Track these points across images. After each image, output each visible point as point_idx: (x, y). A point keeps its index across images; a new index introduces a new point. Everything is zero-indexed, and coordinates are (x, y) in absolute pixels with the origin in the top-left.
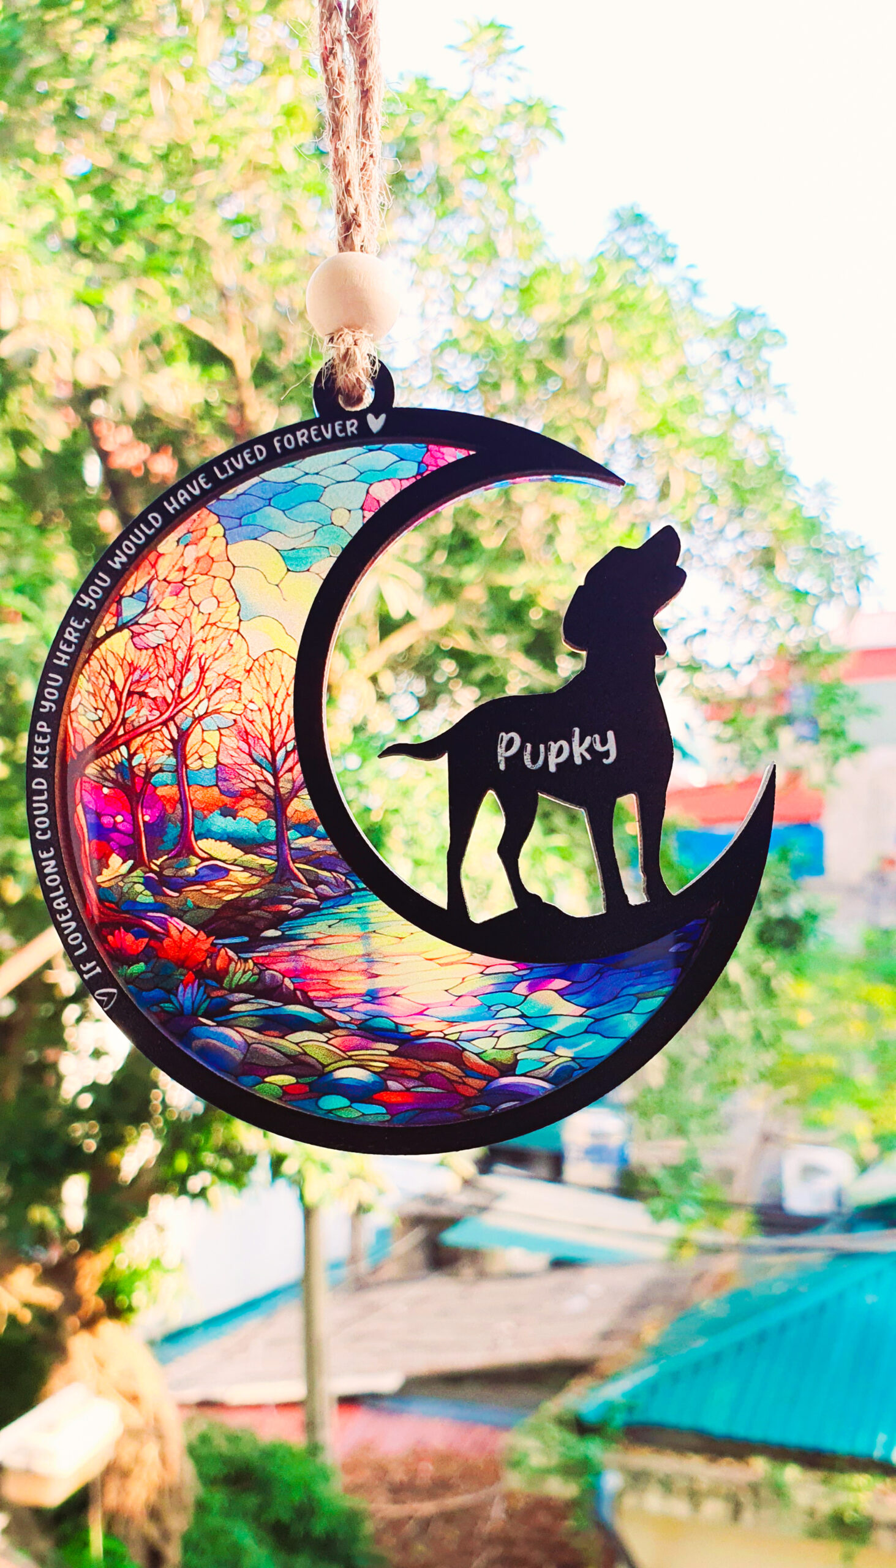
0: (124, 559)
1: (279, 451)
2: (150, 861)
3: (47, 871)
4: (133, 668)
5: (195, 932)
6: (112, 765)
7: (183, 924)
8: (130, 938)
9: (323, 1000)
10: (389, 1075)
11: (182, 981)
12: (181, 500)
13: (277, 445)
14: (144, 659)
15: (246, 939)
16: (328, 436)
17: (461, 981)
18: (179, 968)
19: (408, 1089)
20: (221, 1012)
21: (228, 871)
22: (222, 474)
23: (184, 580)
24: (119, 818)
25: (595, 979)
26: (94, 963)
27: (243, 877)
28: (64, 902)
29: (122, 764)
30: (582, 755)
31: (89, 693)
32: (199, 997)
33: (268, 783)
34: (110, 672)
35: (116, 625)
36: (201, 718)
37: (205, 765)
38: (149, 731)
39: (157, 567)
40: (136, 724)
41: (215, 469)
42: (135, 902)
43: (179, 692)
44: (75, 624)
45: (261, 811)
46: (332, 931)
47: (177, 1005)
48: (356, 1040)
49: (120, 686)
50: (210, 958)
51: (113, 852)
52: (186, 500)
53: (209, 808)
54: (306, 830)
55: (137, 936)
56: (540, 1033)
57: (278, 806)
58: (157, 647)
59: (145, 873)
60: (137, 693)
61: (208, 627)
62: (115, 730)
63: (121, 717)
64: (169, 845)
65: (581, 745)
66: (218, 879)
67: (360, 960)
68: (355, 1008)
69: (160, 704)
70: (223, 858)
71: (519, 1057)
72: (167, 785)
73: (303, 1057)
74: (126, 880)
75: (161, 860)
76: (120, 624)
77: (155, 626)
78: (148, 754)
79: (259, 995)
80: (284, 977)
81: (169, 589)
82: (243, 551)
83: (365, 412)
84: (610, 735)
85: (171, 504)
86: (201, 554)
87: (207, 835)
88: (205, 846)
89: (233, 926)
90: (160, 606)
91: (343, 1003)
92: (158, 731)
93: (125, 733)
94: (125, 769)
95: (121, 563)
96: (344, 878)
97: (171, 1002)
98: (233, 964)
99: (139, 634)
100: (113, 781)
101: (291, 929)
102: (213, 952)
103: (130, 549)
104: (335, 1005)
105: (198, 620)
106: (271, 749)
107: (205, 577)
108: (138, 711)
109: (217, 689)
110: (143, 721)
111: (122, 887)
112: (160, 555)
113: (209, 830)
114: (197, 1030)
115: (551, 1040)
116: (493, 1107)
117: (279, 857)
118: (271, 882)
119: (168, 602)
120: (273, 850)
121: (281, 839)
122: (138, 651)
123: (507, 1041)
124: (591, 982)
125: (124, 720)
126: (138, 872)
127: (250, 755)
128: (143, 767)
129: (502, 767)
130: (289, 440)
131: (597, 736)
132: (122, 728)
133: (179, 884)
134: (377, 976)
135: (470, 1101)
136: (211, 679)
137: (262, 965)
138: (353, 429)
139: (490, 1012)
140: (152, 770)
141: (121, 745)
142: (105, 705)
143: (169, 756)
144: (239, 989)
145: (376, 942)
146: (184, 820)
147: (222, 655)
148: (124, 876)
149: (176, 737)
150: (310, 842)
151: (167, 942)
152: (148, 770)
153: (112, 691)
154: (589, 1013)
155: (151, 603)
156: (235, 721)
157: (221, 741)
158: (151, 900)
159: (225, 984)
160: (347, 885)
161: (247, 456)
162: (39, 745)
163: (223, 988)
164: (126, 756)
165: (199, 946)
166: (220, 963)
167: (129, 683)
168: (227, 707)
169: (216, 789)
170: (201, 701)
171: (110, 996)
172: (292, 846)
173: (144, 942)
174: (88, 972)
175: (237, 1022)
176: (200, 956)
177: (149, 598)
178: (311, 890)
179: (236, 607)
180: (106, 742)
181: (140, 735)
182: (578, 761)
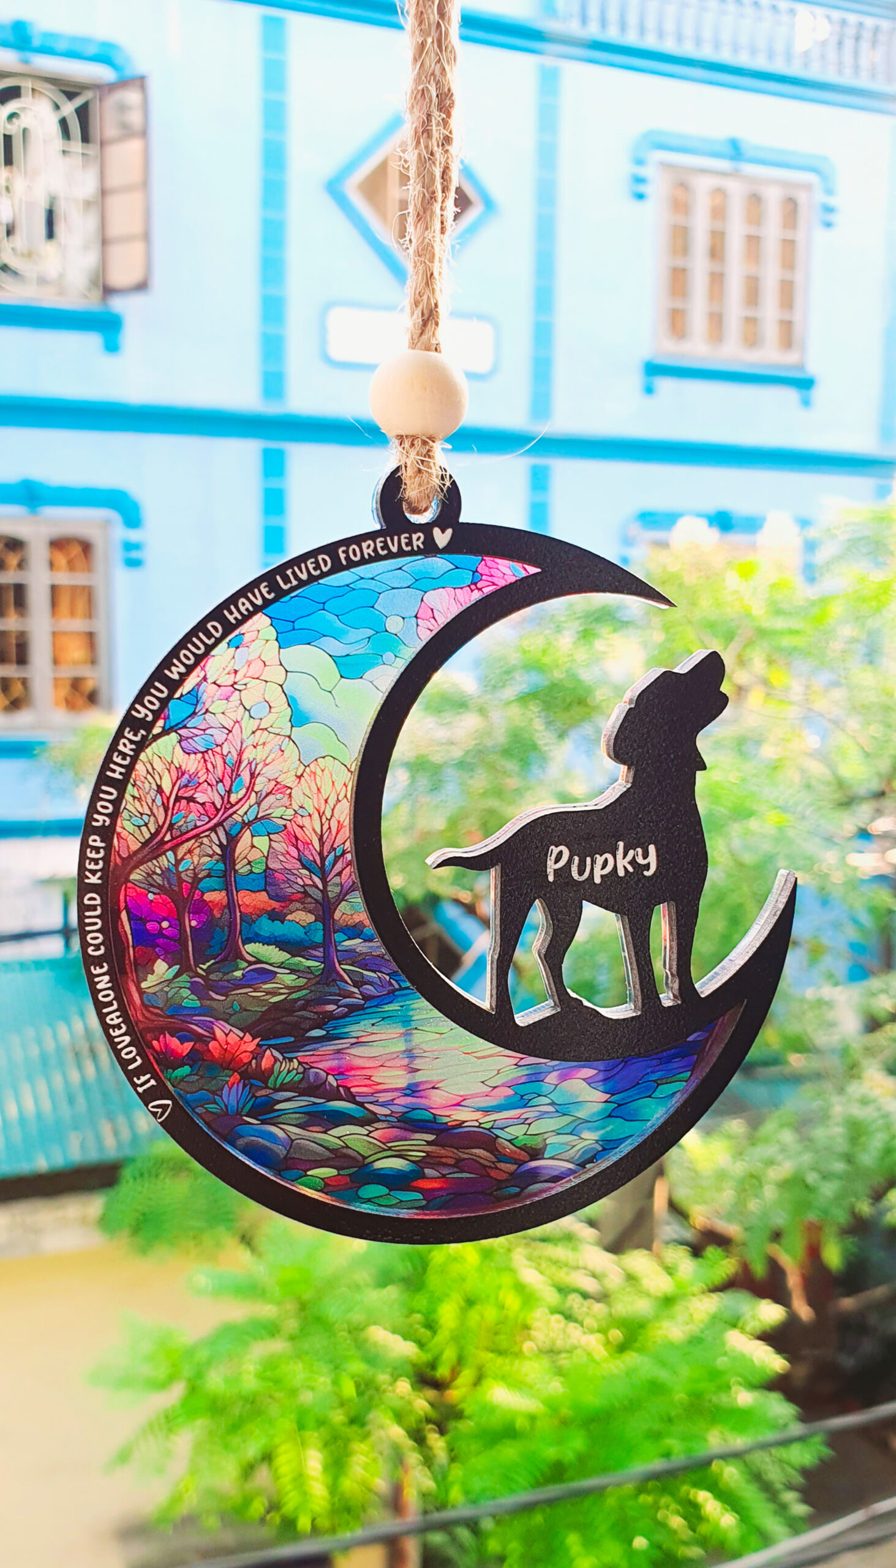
0: (183, 670)
1: (344, 562)
2: (197, 966)
3: (99, 987)
4: (180, 770)
5: (241, 1035)
6: (158, 871)
7: (229, 1027)
8: (174, 1042)
9: (366, 1095)
10: (426, 1163)
11: (227, 1082)
12: (243, 609)
13: (342, 556)
14: (192, 764)
15: (292, 1039)
16: (394, 548)
17: (493, 1073)
18: (224, 1069)
19: (444, 1176)
20: (265, 1110)
21: (275, 973)
22: (285, 584)
23: (235, 683)
24: (165, 924)
25: (620, 1067)
26: (148, 1076)
27: (289, 979)
28: (118, 1017)
29: (168, 869)
30: (624, 867)
31: (134, 797)
32: (244, 1097)
33: (317, 887)
34: (157, 777)
35: (163, 728)
36: (250, 824)
37: (254, 870)
38: (197, 836)
39: (207, 669)
40: (184, 829)
41: (278, 578)
42: (180, 1007)
43: (229, 797)
44: (130, 736)
45: (309, 915)
46: (375, 1029)
47: (221, 1105)
48: (396, 1132)
49: (167, 792)
50: (256, 1058)
51: (158, 957)
52: (247, 610)
53: (261, 912)
54: (354, 931)
55: (182, 1040)
56: (568, 1119)
57: (325, 909)
58: (206, 752)
59: (191, 978)
60: (185, 798)
61: (259, 732)
62: (161, 835)
63: (168, 822)
64: (216, 950)
65: (624, 858)
66: (265, 983)
67: (401, 1056)
68: (395, 1102)
69: (208, 809)
70: (272, 961)
71: (547, 1142)
72: (214, 890)
73: (345, 1151)
74: (173, 985)
75: (208, 964)
76: (167, 727)
77: (204, 730)
78: (196, 859)
79: (303, 1093)
80: (328, 1074)
81: (219, 692)
82: (297, 655)
83: (430, 525)
84: (652, 849)
85: (231, 613)
86: (252, 657)
87: (254, 939)
88: (253, 949)
89: (278, 1027)
90: (210, 710)
92: (206, 836)
93: (173, 838)
94: (172, 874)
95: (179, 673)
96: (388, 978)
97: (215, 1103)
98: (278, 1064)
99: (187, 738)
100: (159, 887)
101: (335, 1028)
102: (258, 1055)
103: (188, 658)
104: (376, 1099)
105: (249, 725)
106: (321, 854)
107: (257, 681)
108: (186, 817)
109: (267, 795)
110: (191, 826)
111: (167, 993)
112: (211, 662)
113: (257, 934)
114: (241, 1129)
115: (578, 1125)
116: (523, 1189)
117: (326, 960)
118: (318, 983)
119: (218, 706)
120: (319, 953)
121: (327, 942)
122: (187, 756)
123: (536, 1128)
124: (616, 1070)
125: (171, 826)
126: (184, 977)
127: (300, 860)
128: (189, 873)
129: (551, 878)
130: (354, 551)
131: (639, 850)
132: (169, 834)
133: (227, 988)
134: (418, 1070)
135: (501, 1184)
136: (260, 784)
137: (307, 1063)
138: (420, 543)
139: (523, 1101)
140: (200, 876)
141: (168, 850)
142: (151, 810)
143: (218, 861)
144: (283, 1088)
145: (418, 1038)
146: (232, 925)
147: (273, 760)
148: (170, 981)
149: (225, 842)
150: (356, 944)
151: (212, 1045)
152: (196, 875)
153: (159, 796)
154: (612, 1099)
155: (199, 707)
156: (285, 826)
157: (270, 846)
158: (198, 1004)
159: (271, 1083)
160: (391, 984)
161: (311, 567)
162: (92, 860)
163: (267, 1087)
164: (173, 862)
165: (244, 1047)
166: (265, 1063)
167: (176, 788)
168: (277, 813)
169: (264, 893)
170: (251, 807)
171: (164, 1107)
172: (339, 948)
173: (188, 1046)
174: (142, 1085)
175: (280, 1120)
176: (246, 1058)
177: (198, 701)
178: (356, 990)
179: (288, 712)
180: (152, 848)
181: (188, 840)
182: (621, 873)
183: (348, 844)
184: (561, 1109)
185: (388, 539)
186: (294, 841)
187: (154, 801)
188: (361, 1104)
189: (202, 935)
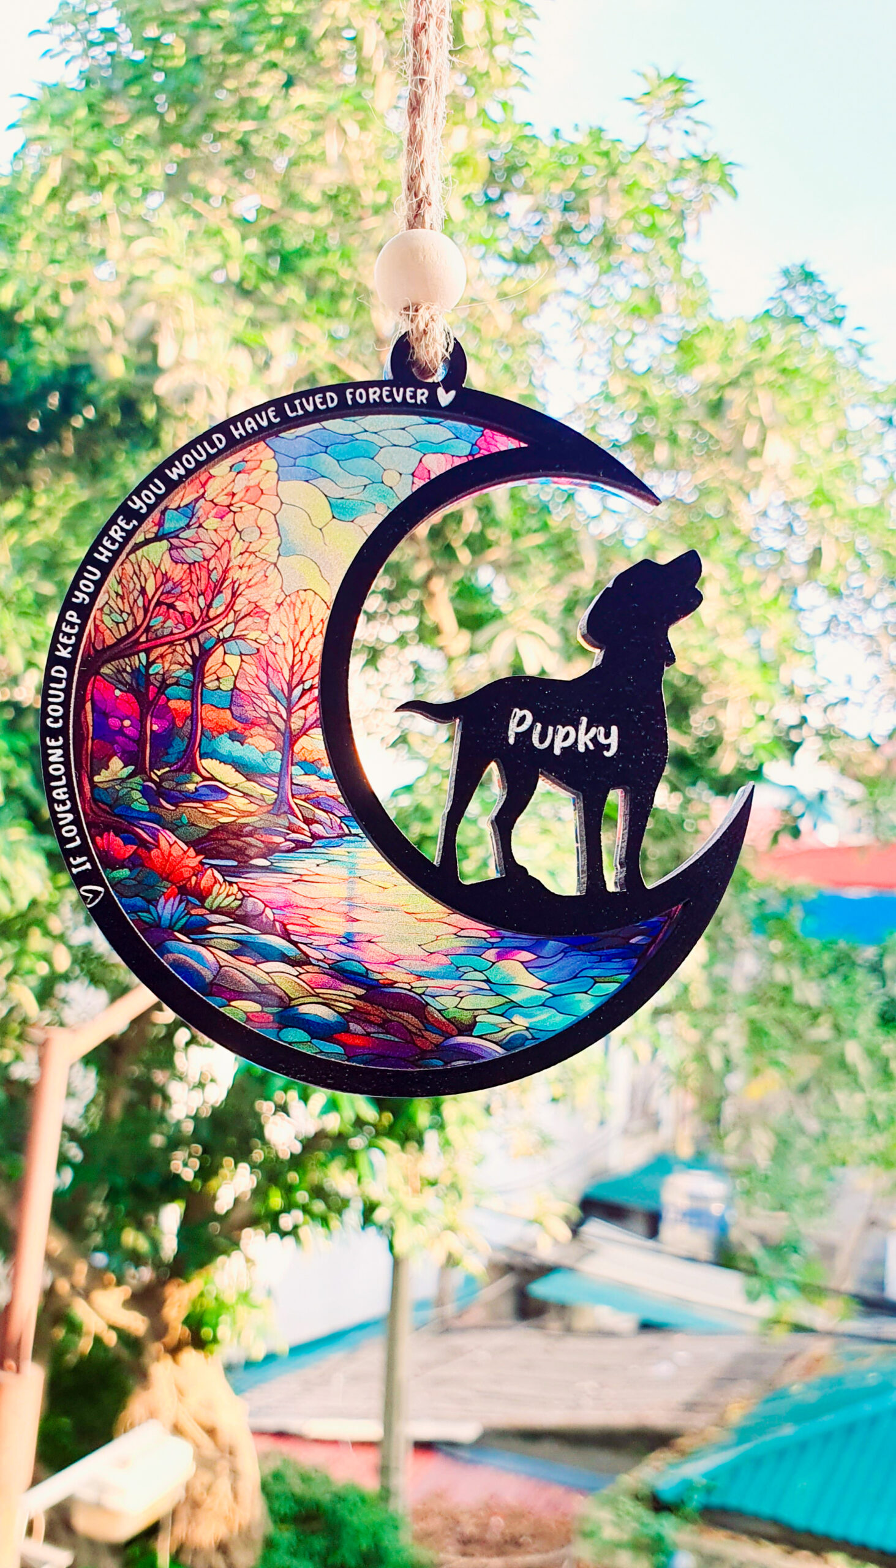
0: (182, 472)
1: (350, 402)
2: (151, 770)
3: (51, 759)
4: (166, 578)
5: (185, 848)
6: (128, 669)
7: (174, 838)
8: (118, 842)
9: (300, 934)
10: (353, 1017)
11: (164, 893)
12: (248, 428)
13: (349, 397)
14: (178, 573)
15: (235, 863)
16: (399, 399)
17: (434, 938)
18: (163, 879)
19: (368, 1034)
20: (197, 930)
21: (228, 793)
22: (292, 412)
23: (231, 505)
24: (127, 723)
25: (560, 956)
26: (85, 859)
27: (241, 803)
28: (64, 793)
29: (138, 670)
30: (586, 744)
31: (117, 594)
32: (179, 912)
33: (281, 716)
34: (143, 581)
35: (156, 534)
36: (225, 640)
37: (222, 687)
38: (171, 643)
39: (207, 487)
40: (159, 633)
41: (286, 406)
42: (129, 808)
43: (208, 611)
44: (123, 524)
45: (270, 742)
46: (317, 870)
47: (155, 915)
48: (326, 978)
49: (150, 594)
50: (196, 876)
51: (115, 754)
52: (252, 428)
53: (220, 729)
54: (310, 767)
55: (127, 841)
56: (502, 1000)
57: (286, 741)
58: (193, 564)
59: (144, 781)
60: (166, 604)
61: (247, 554)
62: (137, 635)
63: (145, 624)
64: (172, 759)
65: (586, 734)
66: (217, 801)
67: (342, 902)
68: (330, 948)
69: (187, 619)
70: (225, 781)
71: (478, 1019)
72: (180, 699)
73: (272, 988)
74: (125, 785)
75: (163, 771)
76: (160, 534)
77: (195, 543)
78: (167, 665)
79: (237, 920)
80: (266, 906)
81: (213, 512)
82: (294, 490)
83: (437, 385)
84: (614, 730)
85: (237, 429)
86: (252, 483)
87: (212, 755)
88: (209, 765)
89: (223, 849)
90: (203, 525)
91: (318, 941)
92: (180, 645)
93: (147, 641)
94: (141, 675)
95: (178, 474)
96: (339, 821)
97: (149, 911)
98: (217, 886)
99: (177, 548)
100: (127, 684)
101: (279, 861)
102: (200, 870)
103: (189, 462)
104: (310, 941)
105: (238, 546)
106: (289, 684)
107: (253, 507)
108: (164, 622)
109: (246, 616)
110: (167, 632)
111: (118, 791)
112: (211, 477)
113: (214, 751)
114: (171, 944)
115: (510, 1008)
116: (446, 1063)
117: (280, 790)
118: (269, 812)
119: (211, 523)
120: (274, 782)
121: (282, 773)
122: (174, 565)
123: (468, 1002)
124: (555, 959)
125: (148, 629)
126: (138, 779)
127: (268, 687)
128: (159, 677)
129: (511, 741)
130: (361, 394)
131: (602, 729)
132: (145, 635)
133: (178, 798)
134: (356, 920)
135: (424, 1054)
136: (241, 604)
137: (246, 891)
138: (424, 398)
139: (458, 973)
140: (168, 682)
141: (141, 651)
142: (131, 608)
143: (187, 671)
144: (218, 911)
145: (361, 888)
146: (192, 736)
147: (256, 584)
148: (123, 780)
149: (197, 654)
150: (312, 781)
151: (155, 852)
152: (164, 680)
153: (141, 598)
154: (548, 988)
155: (194, 520)
156: (258, 650)
157: (241, 667)
158: (146, 808)
159: (207, 904)
160: (341, 828)
161: (318, 401)
162: (65, 634)
163: (203, 907)
164: (144, 663)
165: (187, 862)
166: (205, 882)
167: (159, 593)
168: (252, 635)
169: (228, 712)
170: (227, 624)
171: (96, 894)
172: (294, 781)
173: (131, 848)
174: (77, 866)
175: (212, 942)
176: (186, 872)
177: (193, 515)
178: (305, 827)
179: (278, 541)
180: (126, 646)
181: (162, 645)
182: (581, 749)
183: (317, 680)
184: (492, 987)
185: (394, 390)
186: (265, 666)
187: (135, 601)
188: (295, 944)
189: (162, 741)
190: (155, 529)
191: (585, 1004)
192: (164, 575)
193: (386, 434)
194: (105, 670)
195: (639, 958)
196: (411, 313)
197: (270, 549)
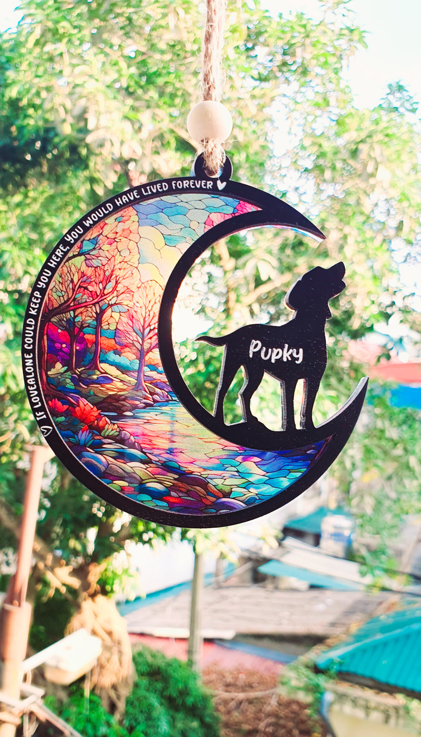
0: (91, 222)
1: (174, 188)
2: (76, 369)
3: (27, 364)
4: (83, 274)
5: (92, 407)
6: (65, 319)
7: (87, 402)
8: (59, 404)
9: (148, 449)
10: (173, 489)
11: (82, 429)
12: (124, 200)
13: (174, 185)
14: (89, 272)
15: (116, 414)
16: (198, 186)
17: (212, 450)
18: (81, 422)
19: (180, 497)
20: (98, 447)
21: (112, 380)
22: (145, 192)
23: (116, 238)
24: (64, 346)
25: (273, 459)
26: (43, 413)
27: (119, 385)
28: (33, 381)
29: (70, 319)
30: (287, 357)
31: (60, 282)
32: (89, 438)
33: (139, 342)
34: (72, 276)
35: (79, 252)
36: (112, 305)
37: (110, 328)
38: (86, 306)
39: (104, 229)
40: (80, 302)
41: (143, 190)
42: (65, 387)
43: (104, 291)
44: (62, 248)
45: (134, 355)
46: (156, 417)
47: (77, 440)
48: (159, 470)
49: (75, 282)
50: (97, 420)
51: (58, 361)
52: (126, 201)
53: (110, 349)
54: (153, 367)
55: (64, 403)
56: (244, 481)
57: (142, 354)
58: (97, 267)
59: (72, 374)
60: (83, 287)
61: (123, 263)
62: (69, 303)
63: (73, 297)
64: (86, 363)
65: (287, 352)
66: (107, 384)
67: (168, 433)
68: (161, 455)
69: (93, 294)
70: (112, 374)
71: (233, 490)
72: (90, 334)
73: (134, 475)
74: (63, 376)
75: (81, 369)
76: (81, 252)
77: (98, 257)
78: (84, 317)
79: (117, 442)
80: (131, 435)
81: (107, 241)
82: (146, 231)
83: (217, 179)
84: (301, 350)
85: (118, 201)
86: (126, 228)
87: (105, 361)
88: (104, 366)
89: (110, 407)
90: (102, 248)
91: (156, 452)
92: (90, 307)
93: (74, 305)
94: (71, 322)
95: (90, 224)
96: (167, 394)
97: (74, 438)
98: (107, 425)
99: (89, 259)
100: (64, 327)
101: (137, 413)
102: (99, 417)
103: (95, 218)
104: (152, 452)
105: (118, 259)
106: (143, 327)
107: (126, 239)
108: (82, 296)
109: (122, 293)
110: (84, 301)
111: (59, 379)
112: (106, 224)
113: (107, 359)
114: (85, 453)
115: (248, 485)
116: (217, 511)
117: (138, 379)
118: (133, 389)
119: (106, 247)
120: (136, 375)
121: (139, 371)
122: (87, 268)
123: (228, 482)
124: (271, 461)
125: (75, 299)
126: (69, 373)
127: (133, 327)
128: (79, 323)
129: (251, 356)
130: (179, 184)
131: (295, 350)
132: (73, 303)
133: (89, 382)
134: (174, 442)
135: (207, 507)
136: (120, 287)
137: (122, 427)
138: (210, 186)
139: (223, 467)
140: (84, 326)
141: (71, 310)
142: (66, 289)
143: (94, 320)
144: (108, 437)
145: (177, 426)
146: (96, 352)
147: (127, 277)
148: (62, 374)
149: (98, 312)
150: (154, 374)
151: (77, 409)
152: (82, 325)
153: (71, 284)
154: (267, 475)
155: (97, 246)
156: (128, 310)
157: (120, 318)
158: (73, 387)
159: (102, 434)
160: (168, 397)
161: (158, 187)
162: (34, 303)
163: (101, 435)
164: (73, 316)
165: (92, 413)
167: (80, 282)
168: (125, 303)
169: (113, 340)
170: (113, 297)
171: (48, 430)
172: (145, 374)
173: (66, 407)
174: (39, 417)
175: (105, 453)
176: (92, 418)
177: (97, 243)
178: (150, 397)
179: (138, 256)
180: (64, 308)
181: (81, 307)
182: (285, 360)
183: (157, 325)
184: (240, 474)
185: (196, 182)
186: (131, 318)
187: (68, 285)
188: (145, 453)
189: (81, 354)
190: (78, 250)
191: (285, 483)
192: (83, 273)
193: (192, 203)
194: (54, 320)
195: (311, 461)
196: (205, 143)
197: (134, 261)
